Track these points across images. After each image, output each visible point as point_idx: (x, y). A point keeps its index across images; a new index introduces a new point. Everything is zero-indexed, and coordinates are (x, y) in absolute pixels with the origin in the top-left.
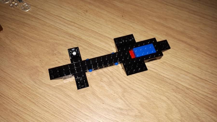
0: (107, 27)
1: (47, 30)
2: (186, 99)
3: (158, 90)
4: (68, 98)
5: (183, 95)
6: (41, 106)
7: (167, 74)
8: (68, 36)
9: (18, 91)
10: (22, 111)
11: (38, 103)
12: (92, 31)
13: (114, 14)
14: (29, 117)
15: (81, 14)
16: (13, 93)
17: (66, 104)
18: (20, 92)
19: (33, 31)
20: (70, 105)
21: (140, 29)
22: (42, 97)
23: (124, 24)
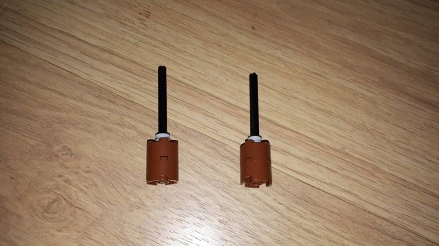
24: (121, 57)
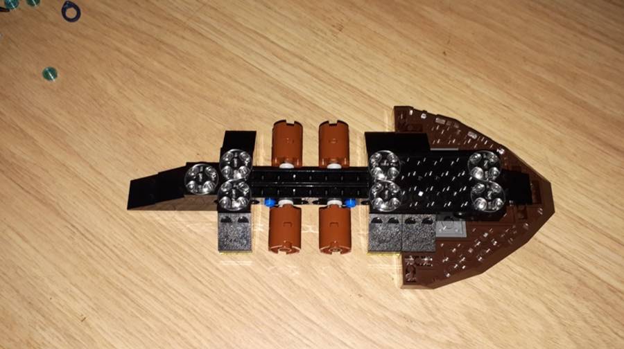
0: (395, 80)
1: (223, 71)
2: (604, 318)
3: (525, 282)
4: (264, 266)
5: (597, 306)
6: (188, 277)
7: (556, 238)
8: (281, 94)
9: (130, 229)
10: (136, 285)
11: (180, 269)
12: (350, 88)
13: (420, 44)
14: (155, 303)
15: (323, 35)
16: (115, 233)
17: (257, 282)
18: (135, 231)
19: (185, 69)
20: (269, 287)
21: (494, 97)
22: (193, 254)
23: (447, 76)
24: (310, 64)
